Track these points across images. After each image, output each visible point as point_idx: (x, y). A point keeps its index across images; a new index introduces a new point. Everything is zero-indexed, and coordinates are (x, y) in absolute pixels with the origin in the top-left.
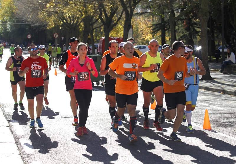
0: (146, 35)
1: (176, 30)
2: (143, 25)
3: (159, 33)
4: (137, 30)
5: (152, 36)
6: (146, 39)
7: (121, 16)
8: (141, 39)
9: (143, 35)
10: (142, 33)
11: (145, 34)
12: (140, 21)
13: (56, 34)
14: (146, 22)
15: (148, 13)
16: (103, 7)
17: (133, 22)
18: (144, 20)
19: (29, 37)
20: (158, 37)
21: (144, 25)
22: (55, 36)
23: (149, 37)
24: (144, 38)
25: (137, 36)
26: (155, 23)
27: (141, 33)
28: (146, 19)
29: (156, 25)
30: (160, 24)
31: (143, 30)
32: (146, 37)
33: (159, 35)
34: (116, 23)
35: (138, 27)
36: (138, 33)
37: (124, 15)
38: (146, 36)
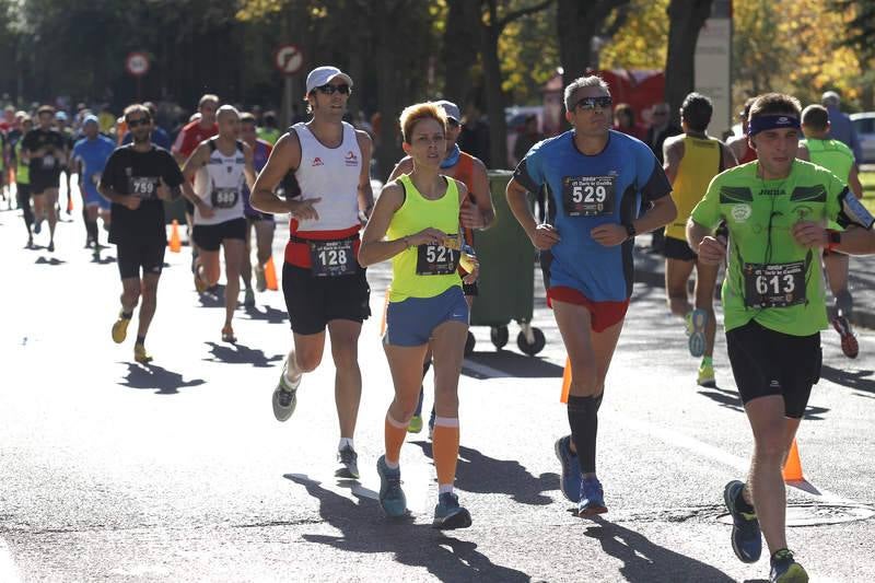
0: (824, 58)
4: (770, 27)
5: (856, 63)
6: (822, 78)
8: (794, 83)
9: (809, 54)
11: (816, 50)
13: (290, 50)
19: (138, 64)
22: (281, 60)
23: (842, 70)
24: (814, 76)
25: (771, 64)
27: (792, 44)
31: (805, 27)
32: (825, 66)
35: (775, 7)
36: (776, 44)
38: (821, 63)
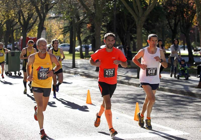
3: (68, 35)
4: (51, 31)
5: (63, 36)
7: (36, 20)
9: (56, 35)
10: (56, 34)
11: (58, 35)
12: (54, 23)
14: (59, 24)
15: (59, 18)
17: (48, 24)
18: (57, 23)
20: (68, 37)
21: (57, 27)
23: (61, 37)
25: (51, 36)
26: (66, 25)
27: (54, 34)
28: (59, 22)
29: (65, 27)
30: (69, 26)
31: (56, 31)
32: (59, 37)
34: (32, 26)
35: (52, 28)
36: (52, 34)
37: (38, 19)
38: (58, 36)
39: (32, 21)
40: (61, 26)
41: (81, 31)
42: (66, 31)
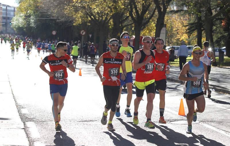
0: (181, 35)
1: (214, 31)
2: (178, 24)
3: (195, 33)
4: (172, 29)
5: (187, 36)
6: (181, 39)
7: (154, 13)
8: (176, 40)
9: (179, 34)
10: (177, 33)
11: (180, 34)
12: (176, 19)
13: (83, 31)
14: (182, 20)
16: (134, 3)
17: (167, 20)
18: (180, 19)
19: (54, 33)
20: (194, 37)
21: (180, 24)
22: (81, 33)
23: (185, 37)
24: (180, 38)
25: (172, 36)
26: (192, 22)
27: (176, 33)
28: (182, 18)
29: (192, 24)
30: (196, 23)
31: (178, 29)
32: (182, 37)
33: (195, 36)
34: (148, 21)
35: (173, 26)
36: (173, 32)
37: (157, 13)
38: (181, 36)
39: (147, 15)
40: (186, 23)
41: (213, 30)
42: (193, 28)
